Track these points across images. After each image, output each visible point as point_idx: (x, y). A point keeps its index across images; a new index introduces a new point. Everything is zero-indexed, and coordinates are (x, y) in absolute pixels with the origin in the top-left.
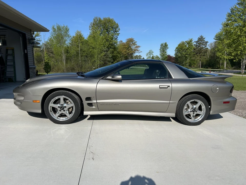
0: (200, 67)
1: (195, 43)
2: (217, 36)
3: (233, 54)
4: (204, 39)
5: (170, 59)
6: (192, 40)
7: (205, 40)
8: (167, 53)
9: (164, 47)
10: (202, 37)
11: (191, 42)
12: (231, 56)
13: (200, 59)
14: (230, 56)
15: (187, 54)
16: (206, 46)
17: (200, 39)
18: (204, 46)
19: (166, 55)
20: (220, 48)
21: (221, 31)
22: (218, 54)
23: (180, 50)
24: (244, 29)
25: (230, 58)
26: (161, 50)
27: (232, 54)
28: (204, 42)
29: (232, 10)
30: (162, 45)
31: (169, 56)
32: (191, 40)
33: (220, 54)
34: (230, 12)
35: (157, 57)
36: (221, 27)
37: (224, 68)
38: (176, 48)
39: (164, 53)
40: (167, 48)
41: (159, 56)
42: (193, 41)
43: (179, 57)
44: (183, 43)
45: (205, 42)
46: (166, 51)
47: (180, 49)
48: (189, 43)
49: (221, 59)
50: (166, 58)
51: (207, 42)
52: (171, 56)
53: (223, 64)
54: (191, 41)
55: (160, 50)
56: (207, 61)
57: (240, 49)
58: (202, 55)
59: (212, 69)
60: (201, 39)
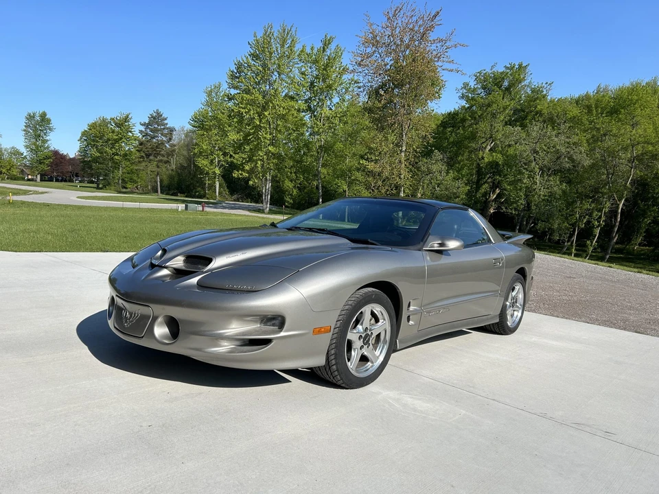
0: (157, 192)
1: (143, 128)
2: (196, 117)
3: (247, 168)
4: (166, 122)
5: (61, 162)
6: (130, 117)
7: (167, 124)
8: (49, 142)
9: (38, 126)
10: (159, 115)
11: (127, 124)
12: (243, 170)
13: (159, 170)
14: (240, 172)
15: (117, 154)
16: (170, 139)
17: (154, 118)
18: (166, 137)
19: (45, 149)
20: (205, 147)
21: (203, 107)
22: (202, 162)
23: (97, 142)
25: (241, 174)
26: (29, 132)
27: (244, 167)
28: (164, 129)
29: (239, 66)
30: (30, 117)
31: (56, 153)
32: (127, 116)
33: (205, 162)
34: (234, 68)
35: (16, 153)
36: (204, 98)
37: (216, 197)
38: (84, 134)
39: (39, 143)
40: (50, 129)
41: (25, 152)
42: (132, 121)
43: (95, 160)
44: (104, 123)
45: (167, 129)
46: (48, 138)
47: (95, 136)
48: (123, 123)
49: (207, 173)
50: (47, 158)
51: (172, 130)
52: (61, 153)
53: (212, 187)
54: (126, 119)
55: (25, 130)
56: (171, 177)
57: (261, 156)
58: (161, 161)
59: (186, 197)
60: (156, 120)
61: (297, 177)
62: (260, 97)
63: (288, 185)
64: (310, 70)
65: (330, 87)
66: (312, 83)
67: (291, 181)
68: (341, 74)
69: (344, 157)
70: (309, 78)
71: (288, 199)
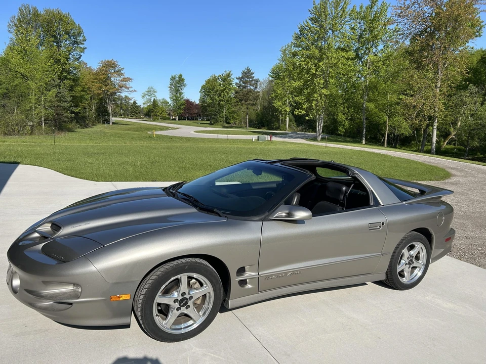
0: (246, 126)
1: (238, 81)
2: (274, 70)
3: (305, 107)
4: (253, 75)
5: (191, 107)
6: (231, 73)
7: (254, 77)
8: (183, 94)
9: (178, 83)
10: (248, 71)
11: (229, 78)
12: (302, 109)
13: (248, 110)
14: (300, 110)
15: (222, 101)
16: (256, 88)
17: (246, 74)
18: (253, 86)
19: (181, 99)
20: (279, 92)
21: (279, 62)
22: (277, 104)
23: (210, 92)
24: (321, 64)
25: (300, 112)
26: (172, 88)
27: (303, 106)
28: (252, 81)
29: (302, 30)
30: (173, 78)
31: (187, 101)
32: (229, 73)
33: (279, 103)
34: (298, 31)
35: (165, 102)
36: (280, 55)
37: (286, 128)
38: (203, 87)
39: (178, 95)
40: (184, 86)
41: (169, 100)
42: (233, 77)
43: (209, 105)
44: (215, 79)
45: (254, 80)
46: (183, 92)
47: (209, 88)
48: (226, 78)
49: (281, 112)
50: (183, 104)
51: (257, 81)
52: (191, 101)
53: (284, 122)
54: (229, 75)
55: (170, 87)
56: (258, 115)
57: (316, 98)
58: (249, 104)
59: (268, 129)
60: (247, 75)
61: (349, 111)
62: (317, 52)
63: (341, 117)
64: (359, 25)
65: (375, 37)
66: (361, 36)
67: (344, 114)
68: (385, 25)
69: (385, 94)
70: (358, 32)
71: (340, 129)
